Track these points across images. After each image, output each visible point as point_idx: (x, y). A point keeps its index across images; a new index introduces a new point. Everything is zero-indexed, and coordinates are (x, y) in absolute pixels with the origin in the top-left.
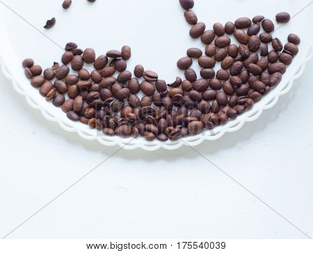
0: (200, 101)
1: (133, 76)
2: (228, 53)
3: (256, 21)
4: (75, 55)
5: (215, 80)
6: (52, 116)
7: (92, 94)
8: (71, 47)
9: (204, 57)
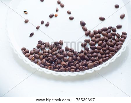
0: (91, 57)
1: (64, 51)
2: (100, 40)
3: (109, 28)
4: (42, 45)
5: (96, 50)
6: (34, 66)
7: (49, 58)
8: (40, 42)
9: (91, 42)
